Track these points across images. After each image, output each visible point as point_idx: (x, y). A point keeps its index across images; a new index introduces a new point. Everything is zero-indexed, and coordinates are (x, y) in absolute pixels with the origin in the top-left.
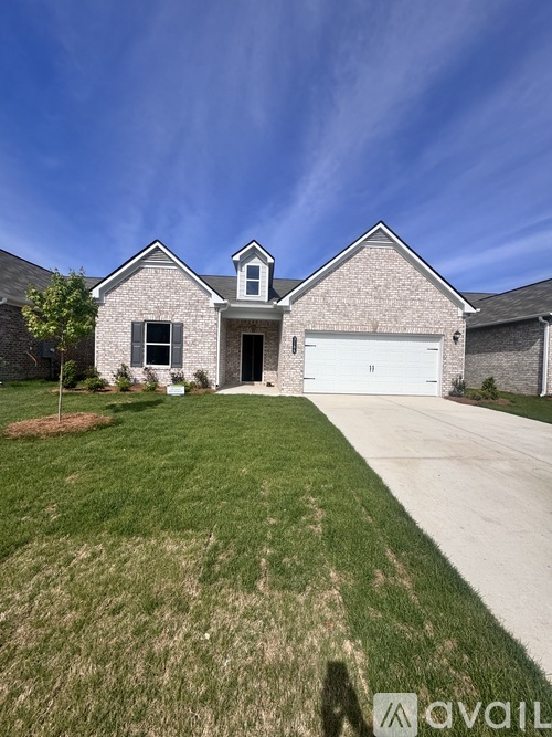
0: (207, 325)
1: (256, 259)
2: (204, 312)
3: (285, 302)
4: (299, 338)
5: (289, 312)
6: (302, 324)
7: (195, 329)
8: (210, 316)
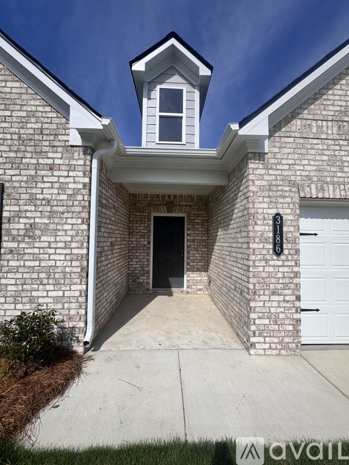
0: (63, 188)
1: (177, 78)
2: (57, 157)
3: (259, 126)
4: (288, 217)
5: (260, 156)
6: (293, 184)
7: (32, 199)
8: (71, 168)
